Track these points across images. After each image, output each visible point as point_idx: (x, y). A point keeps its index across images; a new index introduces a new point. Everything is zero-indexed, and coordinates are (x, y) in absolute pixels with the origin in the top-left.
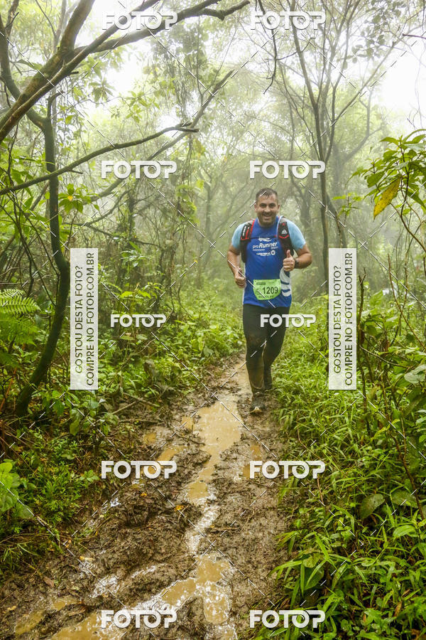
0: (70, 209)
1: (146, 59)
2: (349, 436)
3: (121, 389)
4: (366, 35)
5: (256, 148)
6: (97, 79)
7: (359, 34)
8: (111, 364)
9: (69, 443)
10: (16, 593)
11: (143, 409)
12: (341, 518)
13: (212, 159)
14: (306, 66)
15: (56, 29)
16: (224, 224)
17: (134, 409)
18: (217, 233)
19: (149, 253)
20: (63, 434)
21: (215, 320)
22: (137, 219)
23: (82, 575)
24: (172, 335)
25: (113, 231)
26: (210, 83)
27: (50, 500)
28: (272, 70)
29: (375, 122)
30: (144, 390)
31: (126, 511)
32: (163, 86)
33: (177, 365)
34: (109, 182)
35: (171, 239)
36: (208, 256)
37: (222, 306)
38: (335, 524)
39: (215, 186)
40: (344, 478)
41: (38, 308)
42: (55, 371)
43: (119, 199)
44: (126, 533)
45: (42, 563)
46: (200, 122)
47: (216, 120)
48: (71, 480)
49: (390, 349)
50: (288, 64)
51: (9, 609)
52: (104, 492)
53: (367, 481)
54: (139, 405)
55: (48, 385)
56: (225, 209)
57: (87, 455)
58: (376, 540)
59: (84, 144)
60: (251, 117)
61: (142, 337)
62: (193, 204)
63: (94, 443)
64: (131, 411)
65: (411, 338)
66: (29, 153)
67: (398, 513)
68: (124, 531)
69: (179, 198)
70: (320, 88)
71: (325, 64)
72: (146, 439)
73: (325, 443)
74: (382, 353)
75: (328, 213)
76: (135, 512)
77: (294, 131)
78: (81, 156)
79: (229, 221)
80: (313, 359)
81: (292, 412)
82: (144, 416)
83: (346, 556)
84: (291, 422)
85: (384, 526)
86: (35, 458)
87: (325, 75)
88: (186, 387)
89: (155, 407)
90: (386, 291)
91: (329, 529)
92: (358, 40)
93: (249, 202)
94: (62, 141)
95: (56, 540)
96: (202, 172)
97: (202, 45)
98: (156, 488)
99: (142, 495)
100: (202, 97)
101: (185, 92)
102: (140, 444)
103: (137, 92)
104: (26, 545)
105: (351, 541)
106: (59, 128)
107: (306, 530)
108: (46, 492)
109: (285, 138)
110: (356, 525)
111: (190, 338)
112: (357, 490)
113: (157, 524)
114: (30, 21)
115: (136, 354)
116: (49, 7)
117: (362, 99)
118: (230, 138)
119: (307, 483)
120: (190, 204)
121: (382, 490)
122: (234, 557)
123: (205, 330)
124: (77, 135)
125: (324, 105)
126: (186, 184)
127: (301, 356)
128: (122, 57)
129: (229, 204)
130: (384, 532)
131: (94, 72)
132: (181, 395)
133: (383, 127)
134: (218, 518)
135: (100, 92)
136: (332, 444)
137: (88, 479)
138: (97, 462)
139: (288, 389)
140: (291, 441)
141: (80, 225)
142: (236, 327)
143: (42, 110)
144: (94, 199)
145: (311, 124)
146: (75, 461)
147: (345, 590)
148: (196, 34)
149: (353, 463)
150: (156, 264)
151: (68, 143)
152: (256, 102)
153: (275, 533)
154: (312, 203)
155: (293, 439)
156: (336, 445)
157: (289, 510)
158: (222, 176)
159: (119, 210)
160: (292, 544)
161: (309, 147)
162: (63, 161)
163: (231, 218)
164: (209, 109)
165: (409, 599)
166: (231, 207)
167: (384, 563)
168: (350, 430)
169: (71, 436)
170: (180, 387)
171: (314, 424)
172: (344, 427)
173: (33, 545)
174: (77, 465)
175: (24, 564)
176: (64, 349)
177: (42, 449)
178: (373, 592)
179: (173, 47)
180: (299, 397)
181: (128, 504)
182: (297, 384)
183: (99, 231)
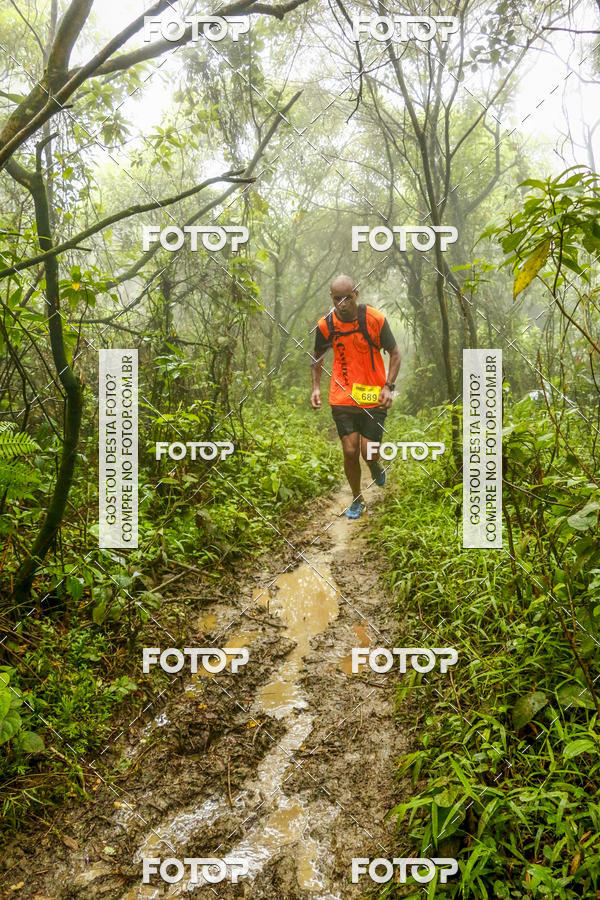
0: (77, 301)
1: (177, 81)
2: (492, 606)
3: (164, 554)
4: (489, 31)
5: (340, 200)
7: (479, 30)
8: (148, 519)
9: (93, 636)
10: (23, 862)
11: (196, 581)
12: (486, 729)
13: (278, 219)
14: (405, 80)
15: (45, 43)
16: (300, 309)
17: (183, 582)
18: (291, 321)
19: (196, 356)
20: (82, 624)
21: (293, 446)
22: (176, 310)
23: (118, 830)
24: (233, 471)
25: (142, 328)
26: (269, 111)
27: (67, 721)
28: (357, 88)
29: (508, 156)
30: (197, 554)
31: (178, 733)
32: (202, 117)
33: (243, 515)
34: (133, 258)
35: (225, 335)
36: (281, 356)
37: (303, 426)
38: (479, 739)
39: (286, 257)
40: (488, 669)
41: (38, 447)
42: (68, 533)
43: (149, 282)
44: (180, 765)
45: (59, 815)
46: (260, 166)
47: (282, 163)
48: (97, 691)
49: (546, 481)
50: (380, 78)
51: (13, 887)
52: (145, 705)
53: (520, 673)
54: (191, 576)
55: (59, 554)
56: (301, 288)
57: (119, 653)
58: (538, 760)
59: (95, 207)
60: (331, 155)
61: (189, 479)
62: (254, 284)
63: (129, 634)
64: (180, 585)
65: (573, 460)
66: (15, 224)
67: (568, 719)
68: (176, 763)
69: (234, 277)
70: (427, 110)
71: (431, 76)
72: (204, 623)
73: (458, 618)
74: (534, 486)
75: (446, 287)
76: (191, 733)
77: (393, 173)
78: (92, 223)
79: (307, 305)
80: (435, 497)
81: (409, 576)
82: (198, 591)
83: (493, 785)
84: (408, 591)
85: (549, 737)
86: (45, 662)
87: (432, 92)
88: (256, 547)
89: (213, 577)
90: (534, 395)
91: (470, 746)
92: (477, 39)
94: (63, 204)
95: (78, 780)
96: (266, 237)
97: (256, 57)
98: (220, 696)
99: (200, 707)
100: (259, 130)
101: (236, 125)
102: (195, 632)
103: (165, 127)
104: (35, 792)
105: (501, 762)
106: (58, 184)
107: (438, 749)
108: (62, 710)
109: (382, 184)
110: (508, 738)
111: (259, 476)
112: (507, 687)
113: (224, 749)
114: (8, 34)
115: (184, 502)
116: (34, 13)
117: (487, 124)
118: (303, 187)
119: (435, 678)
120: (250, 284)
121: (543, 685)
122: (336, 793)
123: (280, 463)
124: (84, 194)
125: (433, 135)
126: (243, 256)
127: (418, 492)
128: (141, 79)
129: (306, 280)
130: (549, 747)
131: (103, 104)
132: (250, 557)
133: (518, 161)
134: (310, 735)
136: (470, 620)
137: (121, 689)
138: (133, 663)
139: (401, 541)
140: (410, 617)
141: (96, 322)
142: (324, 455)
145: (417, 162)
146: (101, 663)
147: (497, 836)
148: (247, 42)
149: (499, 647)
150: (207, 372)
151: (71, 205)
152: (337, 134)
153: (393, 754)
154: (423, 273)
155: (412, 614)
156: (474, 621)
157: (412, 718)
158: (294, 241)
159: (150, 298)
160: (417, 770)
161: (415, 194)
162: (66, 233)
163: (310, 301)
164: (271, 148)
165: (591, 846)
166: (309, 285)
167: (552, 795)
168: (493, 598)
169: (95, 627)
170: (248, 546)
171: (442, 591)
172: (484, 595)
173: (46, 790)
174: (104, 668)
175: (35, 819)
176: (80, 499)
177: (54, 648)
178: (538, 837)
179: (215, 62)
180: (418, 553)
181: (181, 721)
182: (414, 534)
183: (122, 329)
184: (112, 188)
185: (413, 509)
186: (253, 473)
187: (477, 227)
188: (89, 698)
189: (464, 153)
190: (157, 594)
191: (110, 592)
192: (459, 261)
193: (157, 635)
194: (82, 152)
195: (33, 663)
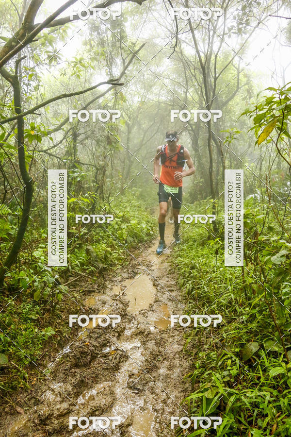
0: (32, 140)
1: (85, 35)
2: (232, 299)
3: (70, 267)
4: (237, 18)
5: (160, 98)
6: (50, 49)
7: (232, 18)
9: (34, 307)
11: (85, 281)
12: (229, 360)
13: (130, 105)
15: (20, 13)
16: (138, 150)
17: (79, 281)
19: (88, 170)
20: (28, 300)
21: (134, 216)
22: (79, 147)
24: (104, 228)
25: (62, 155)
26: (129, 52)
27: (20, 349)
29: (243, 80)
30: (86, 268)
31: (76, 356)
32: (96, 53)
33: (109, 249)
34: (59, 121)
35: (103, 161)
36: (129, 172)
38: (225, 364)
39: (133, 124)
41: (10, 212)
42: (23, 255)
43: (67, 133)
44: (75, 372)
45: (14, 397)
46: (123, 78)
48: (35, 334)
49: (260, 238)
52: (59, 342)
53: (246, 332)
54: (82, 278)
55: (18, 265)
57: (46, 315)
58: (254, 376)
59: (41, 95)
60: (157, 76)
61: (84, 230)
62: (118, 136)
63: (52, 306)
64: (77, 282)
65: (271, 229)
66: (2, 101)
67: (269, 356)
69: (108, 132)
71: (209, 41)
72: (88, 302)
73: (214, 304)
74: (253, 241)
76: (81, 356)
78: (40, 103)
79: (142, 148)
80: (203, 244)
81: (190, 282)
82: (86, 286)
83: (233, 388)
85: (260, 365)
86: (10, 319)
88: (115, 265)
89: (94, 280)
91: (221, 367)
92: (231, 22)
93: (156, 135)
94: (26, 93)
95: (24, 378)
96: (124, 114)
97: (124, 25)
98: (96, 339)
99: (86, 344)
100: (124, 60)
101: (112, 58)
102: (84, 306)
103: (79, 57)
104: (3, 384)
105: (236, 376)
106: (24, 83)
107: (204, 369)
108: (17, 343)
109: (181, 91)
110: (240, 364)
111: (117, 230)
112: (240, 339)
113: (97, 365)
114: (2, 7)
115: (80, 242)
117: (234, 64)
118: (142, 91)
119: (203, 333)
120: (116, 136)
121: (258, 339)
123: (127, 224)
124: (36, 88)
125: (208, 68)
127: (195, 241)
128: (68, 33)
129: (142, 136)
130: (260, 370)
131: (48, 44)
132: (112, 270)
133: (248, 83)
135: (53, 58)
136: (220, 306)
137: (47, 333)
138: (54, 321)
139: (186, 265)
140: (190, 303)
141: (39, 151)
142: (148, 222)
143: (11, 70)
144: (49, 133)
145: (200, 80)
146: (38, 320)
147: (235, 414)
148: (119, 18)
149: (235, 319)
150: (93, 179)
151: (30, 93)
152: (160, 66)
153: (182, 370)
154: (200, 135)
155: (191, 301)
156: (222, 306)
157: (191, 353)
158: (137, 117)
160: (194, 379)
161: (197, 96)
162: (27, 107)
163: (143, 146)
164: (128, 71)
165: (281, 420)
166: (143, 138)
167: (262, 394)
168: (232, 295)
169: (34, 302)
170: (111, 265)
171: (206, 291)
172: (227, 293)
173: (8, 383)
174: (39, 322)
175: (2, 397)
176: (28, 239)
177: (14, 312)
178: (255, 414)
179: (103, 27)
180: (195, 271)
181: (77, 351)
182: (193, 262)
183: (53, 156)
184: (50, 87)
185: (192, 250)
186: (114, 229)
187: (227, 114)
188: (31, 338)
189: (222, 77)
190: (66, 287)
191: (43, 285)
192: (218, 130)
193: (65, 307)
194: (36, 68)
195: (4, 319)
